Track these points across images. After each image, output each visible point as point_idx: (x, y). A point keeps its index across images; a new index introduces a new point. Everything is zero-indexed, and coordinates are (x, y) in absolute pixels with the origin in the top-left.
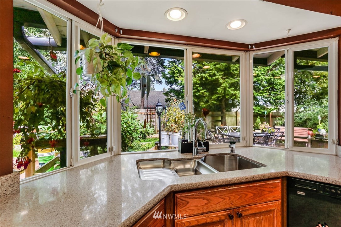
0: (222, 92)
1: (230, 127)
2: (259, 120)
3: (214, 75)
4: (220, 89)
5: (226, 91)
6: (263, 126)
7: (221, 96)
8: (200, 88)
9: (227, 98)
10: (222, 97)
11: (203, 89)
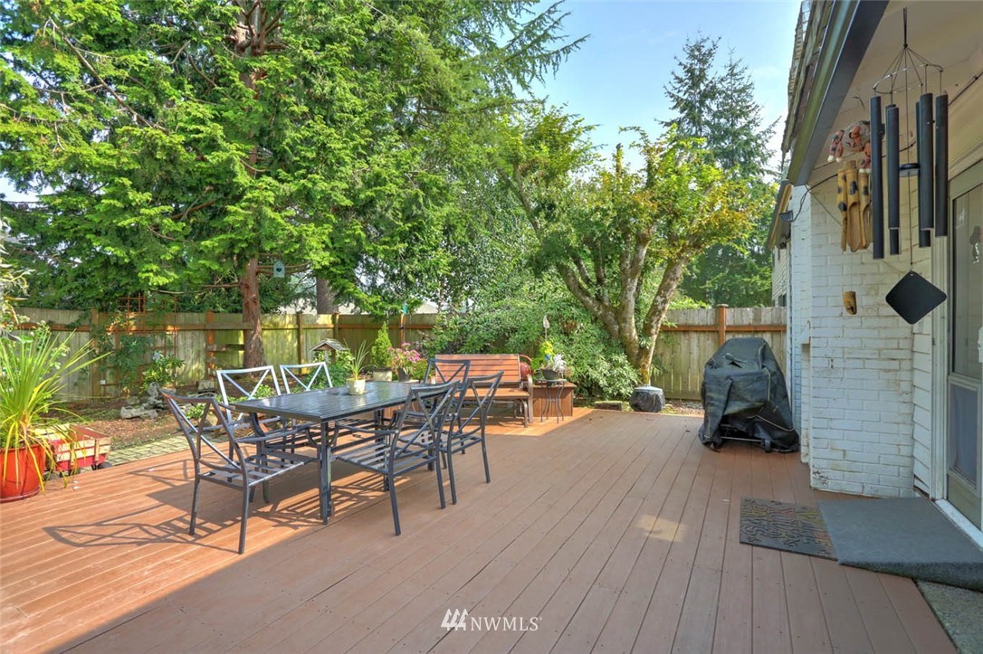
0: (245, 223)
1: (286, 367)
2: (386, 336)
3: (212, 145)
4: (237, 213)
5: (267, 223)
6: (401, 357)
7: (240, 241)
8: (137, 197)
9: (268, 249)
10: (244, 245)
11: (152, 204)
